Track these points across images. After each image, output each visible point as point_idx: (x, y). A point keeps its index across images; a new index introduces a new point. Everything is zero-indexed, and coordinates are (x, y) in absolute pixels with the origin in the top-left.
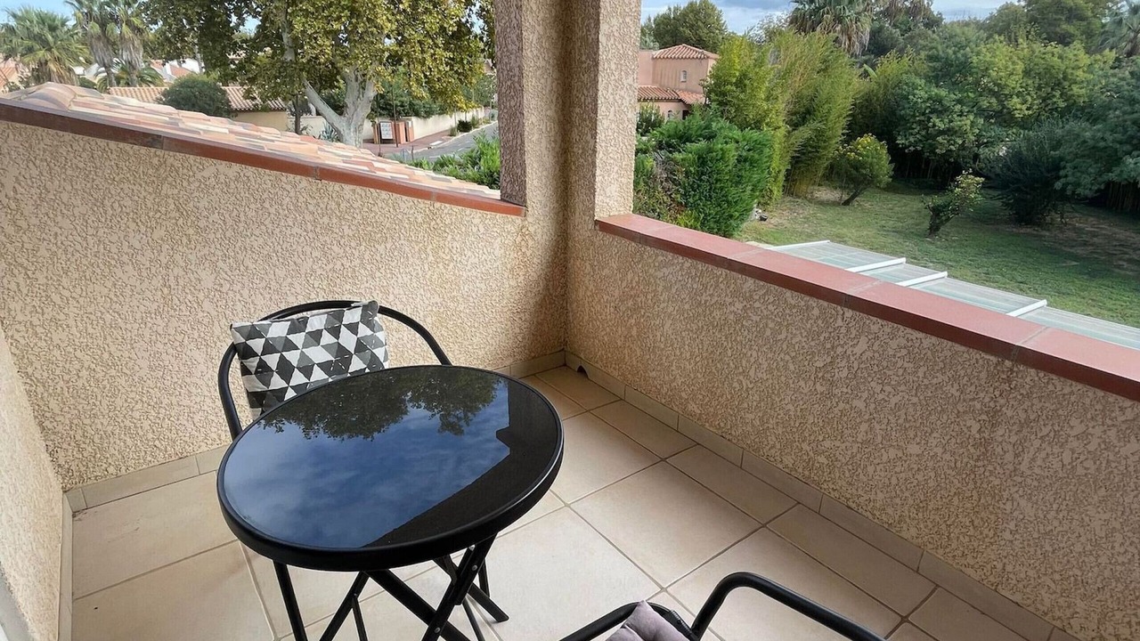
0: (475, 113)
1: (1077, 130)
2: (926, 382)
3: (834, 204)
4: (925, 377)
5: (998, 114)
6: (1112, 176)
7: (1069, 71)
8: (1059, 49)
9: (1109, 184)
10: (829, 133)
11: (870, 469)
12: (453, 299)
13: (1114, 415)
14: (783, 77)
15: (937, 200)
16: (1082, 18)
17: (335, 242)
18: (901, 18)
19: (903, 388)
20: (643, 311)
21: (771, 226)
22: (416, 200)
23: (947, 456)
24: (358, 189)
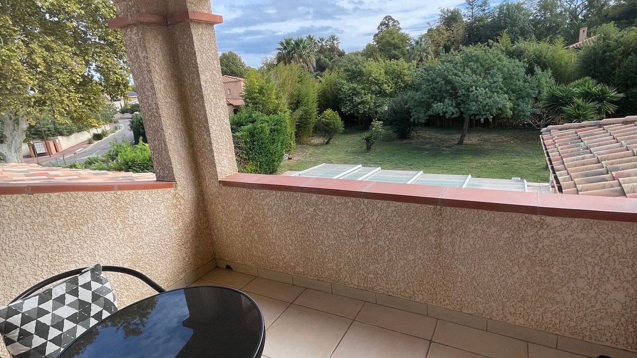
0: (103, 128)
1: (412, 95)
2: (408, 224)
3: (322, 145)
4: (407, 222)
5: (380, 92)
6: (430, 113)
7: (402, 70)
8: (395, 62)
9: (430, 116)
10: (310, 111)
11: (394, 273)
12: (140, 247)
13: (483, 219)
14: (282, 87)
15: (366, 135)
16: (399, 48)
17: (50, 233)
18: (327, 53)
19: (399, 230)
20: (258, 225)
21: (295, 161)
22: (104, 193)
23: (425, 256)
24: (62, 194)
